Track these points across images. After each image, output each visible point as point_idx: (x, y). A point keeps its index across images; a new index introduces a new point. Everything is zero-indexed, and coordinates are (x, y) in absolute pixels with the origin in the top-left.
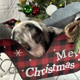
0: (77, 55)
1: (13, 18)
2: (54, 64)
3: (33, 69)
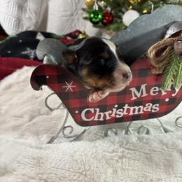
0: (164, 93)
1: (78, 29)
2: (127, 105)
3: (92, 110)
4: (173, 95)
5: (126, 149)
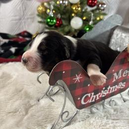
2: (109, 86)
5: (114, 120)
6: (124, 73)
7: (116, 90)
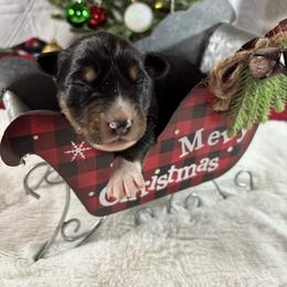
0: (226, 140)
1: (34, 35)
2: (173, 167)
4: (239, 141)
6: (211, 137)
7: (194, 174)
